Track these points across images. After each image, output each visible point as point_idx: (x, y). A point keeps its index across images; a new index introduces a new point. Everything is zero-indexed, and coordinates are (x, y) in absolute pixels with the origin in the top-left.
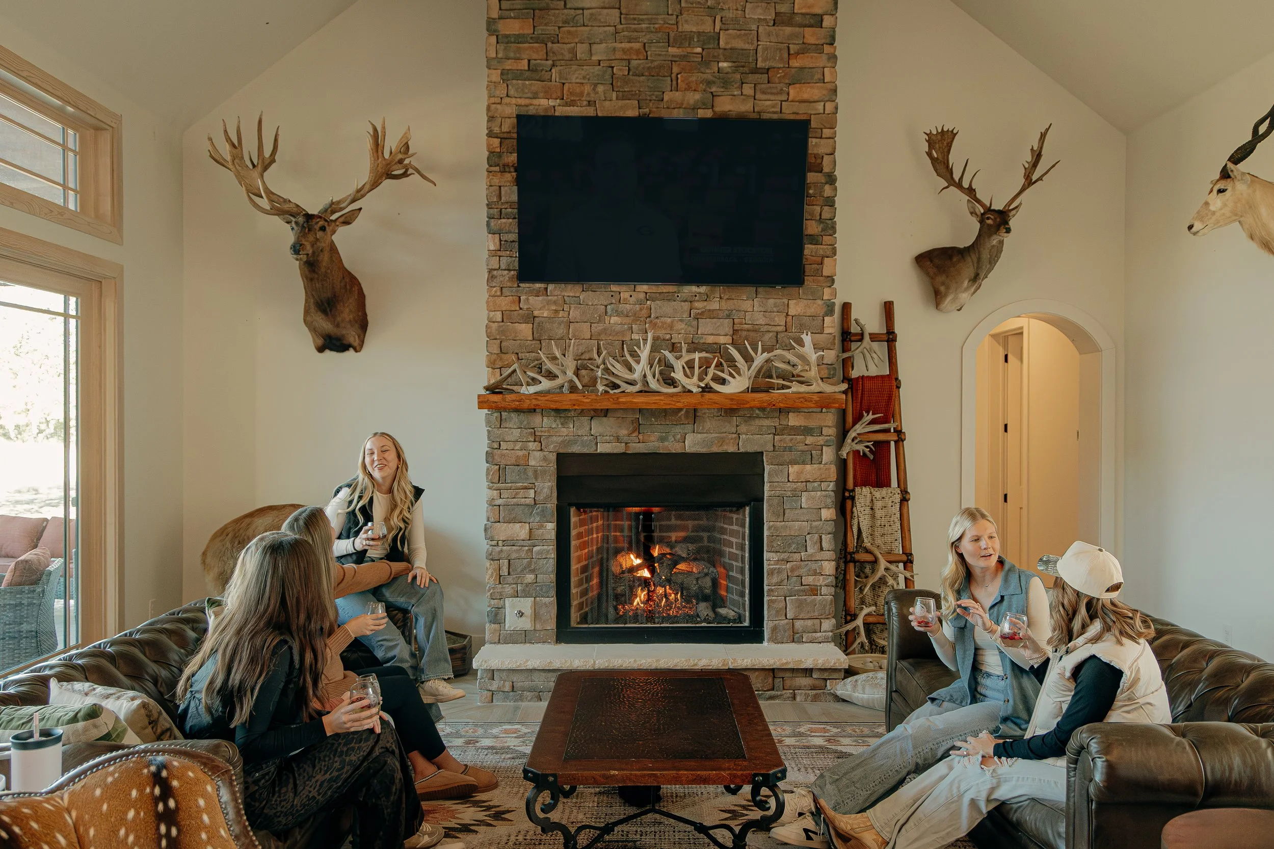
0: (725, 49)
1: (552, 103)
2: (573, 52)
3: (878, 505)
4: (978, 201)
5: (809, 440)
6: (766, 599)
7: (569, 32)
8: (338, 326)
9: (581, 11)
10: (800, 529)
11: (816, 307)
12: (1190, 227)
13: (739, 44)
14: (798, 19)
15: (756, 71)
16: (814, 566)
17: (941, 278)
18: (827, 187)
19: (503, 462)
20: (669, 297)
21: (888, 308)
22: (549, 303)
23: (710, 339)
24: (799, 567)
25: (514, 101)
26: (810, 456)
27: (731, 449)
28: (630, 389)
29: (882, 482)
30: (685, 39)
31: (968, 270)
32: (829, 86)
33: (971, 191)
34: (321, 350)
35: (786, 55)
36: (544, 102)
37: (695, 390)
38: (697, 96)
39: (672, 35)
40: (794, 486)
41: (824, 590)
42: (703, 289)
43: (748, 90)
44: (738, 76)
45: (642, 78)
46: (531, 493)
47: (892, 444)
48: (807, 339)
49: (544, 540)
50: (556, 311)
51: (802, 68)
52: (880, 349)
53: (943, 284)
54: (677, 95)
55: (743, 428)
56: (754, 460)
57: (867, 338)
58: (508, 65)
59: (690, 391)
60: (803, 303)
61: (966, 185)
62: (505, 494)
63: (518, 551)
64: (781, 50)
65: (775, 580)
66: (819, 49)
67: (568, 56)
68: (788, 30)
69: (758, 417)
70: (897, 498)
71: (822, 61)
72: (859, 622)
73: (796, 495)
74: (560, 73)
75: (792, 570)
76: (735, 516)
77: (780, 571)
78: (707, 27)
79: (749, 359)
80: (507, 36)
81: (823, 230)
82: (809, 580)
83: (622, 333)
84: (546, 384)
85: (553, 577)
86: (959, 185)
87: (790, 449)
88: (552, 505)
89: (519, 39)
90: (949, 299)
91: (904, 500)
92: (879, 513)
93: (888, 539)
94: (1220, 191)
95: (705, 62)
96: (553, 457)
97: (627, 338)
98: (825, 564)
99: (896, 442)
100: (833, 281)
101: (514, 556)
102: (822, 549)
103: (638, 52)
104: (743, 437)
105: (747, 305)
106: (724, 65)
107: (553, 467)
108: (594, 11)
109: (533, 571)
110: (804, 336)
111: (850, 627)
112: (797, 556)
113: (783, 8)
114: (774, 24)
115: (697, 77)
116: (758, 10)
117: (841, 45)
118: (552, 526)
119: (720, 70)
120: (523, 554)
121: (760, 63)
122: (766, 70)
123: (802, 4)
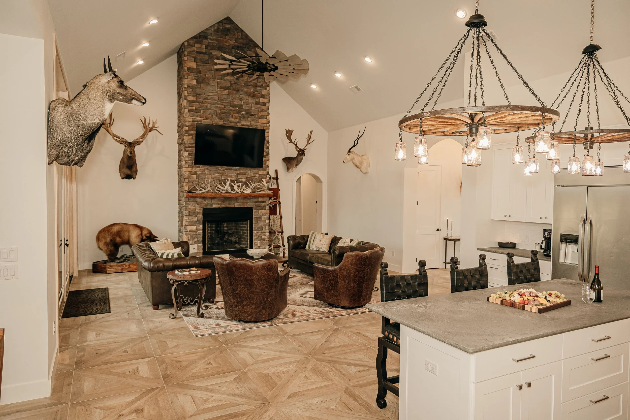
0: (244, 109)
1: (201, 119)
2: (207, 106)
3: (275, 219)
4: (298, 147)
5: (263, 204)
6: (253, 242)
7: (206, 101)
8: (132, 172)
9: (208, 96)
10: (262, 225)
11: (265, 172)
12: (343, 161)
13: (247, 108)
14: (261, 103)
15: (251, 115)
17: (289, 165)
18: (267, 144)
19: (190, 210)
20: (231, 169)
21: (276, 171)
22: (201, 170)
23: (241, 180)
24: (261, 234)
25: (192, 117)
26: (264, 208)
27: (246, 206)
28: (223, 192)
29: (276, 214)
30: (234, 106)
31: (295, 163)
32: (268, 120)
33: (296, 145)
34: (123, 179)
35: (258, 112)
36: (199, 118)
37: (240, 192)
38: (237, 120)
39: (231, 104)
40: (260, 215)
42: (239, 168)
43: (249, 119)
44: (247, 116)
45: (224, 114)
46: (197, 218)
47: (278, 205)
48: (264, 180)
49: (199, 230)
50: (203, 172)
51: (262, 115)
52: (275, 181)
53: (289, 166)
54: (233, 120)
55: (248, 201)
56: (250, 209)
57: (272, 179)
58: (190, 108)
59: (238, 193)
60: (262, 172)
61: (295, 143)
62: (190, 218)
64: (257, 110)
65: (256, 237)
66: (265, 111)
67: (205, 107)
68: (259, 106)
69: (252, 199)
70: (280, 217)
71: (266, 114)
72: (272, 247)
73: (260, 217)
74: (203, 111)
75: (260, 235)
76: (244, 223)
77: (257, 235)
78: (240, 103)
79: (251, 185)
80: (190, 101)
81: (267, 154)
82: (263, 237)
83: (219, 178)
84: (204, 191)
85: (202, 239)
86: (294, 143)
87: (259, 206)
88: (202, 221)
89: (193, 101)
90: (291, 169)
91: (281, 218)
92: (275, 221)
93: (278, 227)
94: (349, 155)
95: (239, 112)
96: (202, 209)
97: (220, 179)
98: (267, 233)
99: (279, 204)
100: (269, 167)
101: (192, 234)
102: (266, 230)
103: (223, 108)
104: (248, 203)
105: (249, 172)
106: (243, 113)
107: (202, 211)
108: (212, 96)
109: (197, 238)
110: (263, 180)
111: (270, 248)
112: (261, 232)
113: (257, 100)
114: (255, 104)
115: (237, 115)
116: (251, 100)
117: (270, 111)
118: (201, 226)
119: (243, 114)
120: (194, 234)
121: (252, 113)
122: (253, 115)
123: (262, 100)
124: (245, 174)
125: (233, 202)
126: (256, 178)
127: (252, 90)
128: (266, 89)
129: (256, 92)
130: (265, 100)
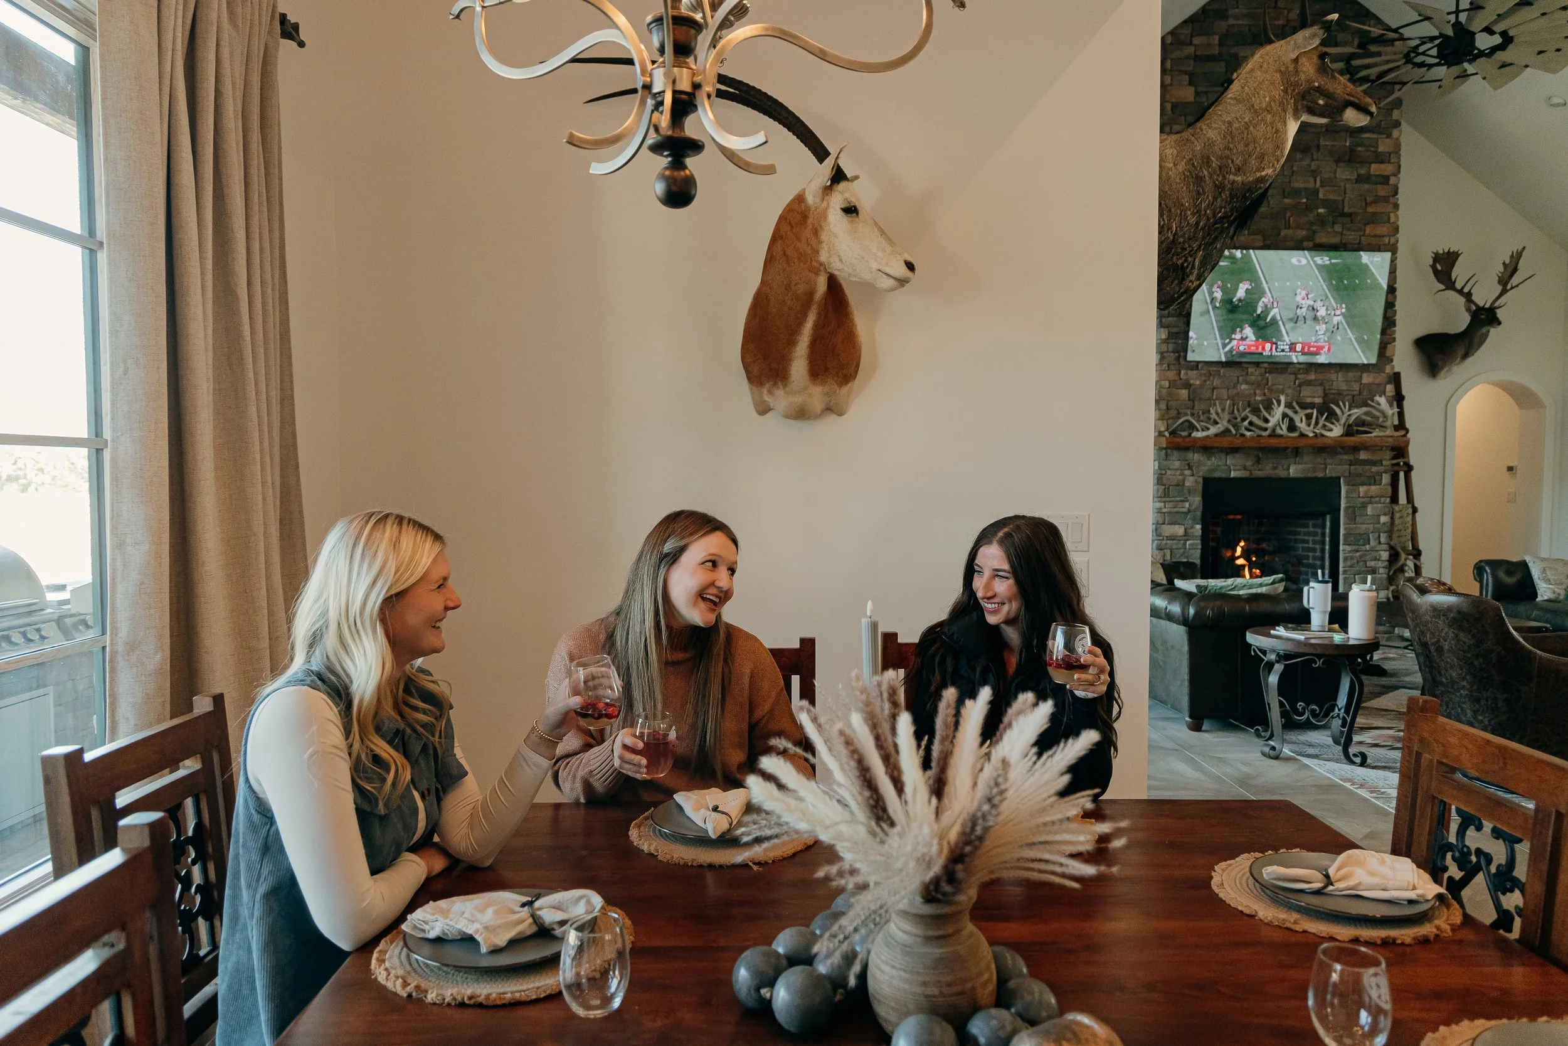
0: (1322, 200)
4: (1472, 302)
5: (1374, 469)
10: (1367, 529)
13: (1332, 196)
14: (1373, 178)
15: (1343, 215)
16: (1374, 554)
17: (1440, 355)
19: (1167, 484)
20: (1282, 372)
23: (1309, 400)
24: (1365, 556)
26: (1374, 480)
27: (1321, 475)
28: (1264, 434)
30: (1297, 193)
31: (1460, 349)
32: (1395, 226)
33: (1468, 295)
35: (1364, 204)
37: (1311, 435)
38: (1304, 233)
39: (1288, 191)
40: (1363, 500)
41: (1382, 571)
43: (1338, 228)
44: (1331, 219)
45: (1266, 220)
46: (1187, 505)
47: (1402, 473)
49: (1194, 537)
50: (1205, 381)
51: (1375, 213)
53: (1440, 360)
54: (1290, 232)
55: (1329, 461)
56: (1334, 483)
59: (1305, 436)
60: (1372, 375)
61: (1466, 290)
62: (1168, 505)
63: (1177, 544)
64: (1361, 200)
65: (1348, 564)
66: (1386, 199)
68: (1366, 186)
69: (1342, 453)
70: (1409, 510)
71: (1390, 208)
73: (1364, 506)
75: (1361, 556)
76: (1311, 522)
77: (1352, 558)
78: (1311, 185)
79: (1343, 413)
82: (1369, 565)
83: (1249, 395)
84: (1212, 430)
85: (1198, 562)
86: (1460, 292)
87: (1361, 475)
88: (1199, 514)
91: (1413, 511)
95: (1308, 208)
96: (1201, 480)
97: (1252, 399)
98: (1382, 553)
99: (1405, 471)
100: (1392, 361)
101: (1174, 547)
102: (1380, 543)
104: (1329, 467)
106: (1321, 211)
107: (1200, 487)
110: (1377, 398)
112: (1363, 548)
113: (1362, 171)
114: (1356, 182)
115: (1304, 220)
116: (1345, 174)
117: (1401, 198)
118: (1199, 527)
119: (1318, 214)
120: (1180, 546)
121: (1346, 210)
122: (1350, 215)
123: (1375, 169)
124: (1321, 384)
125: (1285, 462)
126: (1354, 396)
127: (1348, 144)
128: (1389, 136)
129: (1360, 149)
130: (1386, 169)
